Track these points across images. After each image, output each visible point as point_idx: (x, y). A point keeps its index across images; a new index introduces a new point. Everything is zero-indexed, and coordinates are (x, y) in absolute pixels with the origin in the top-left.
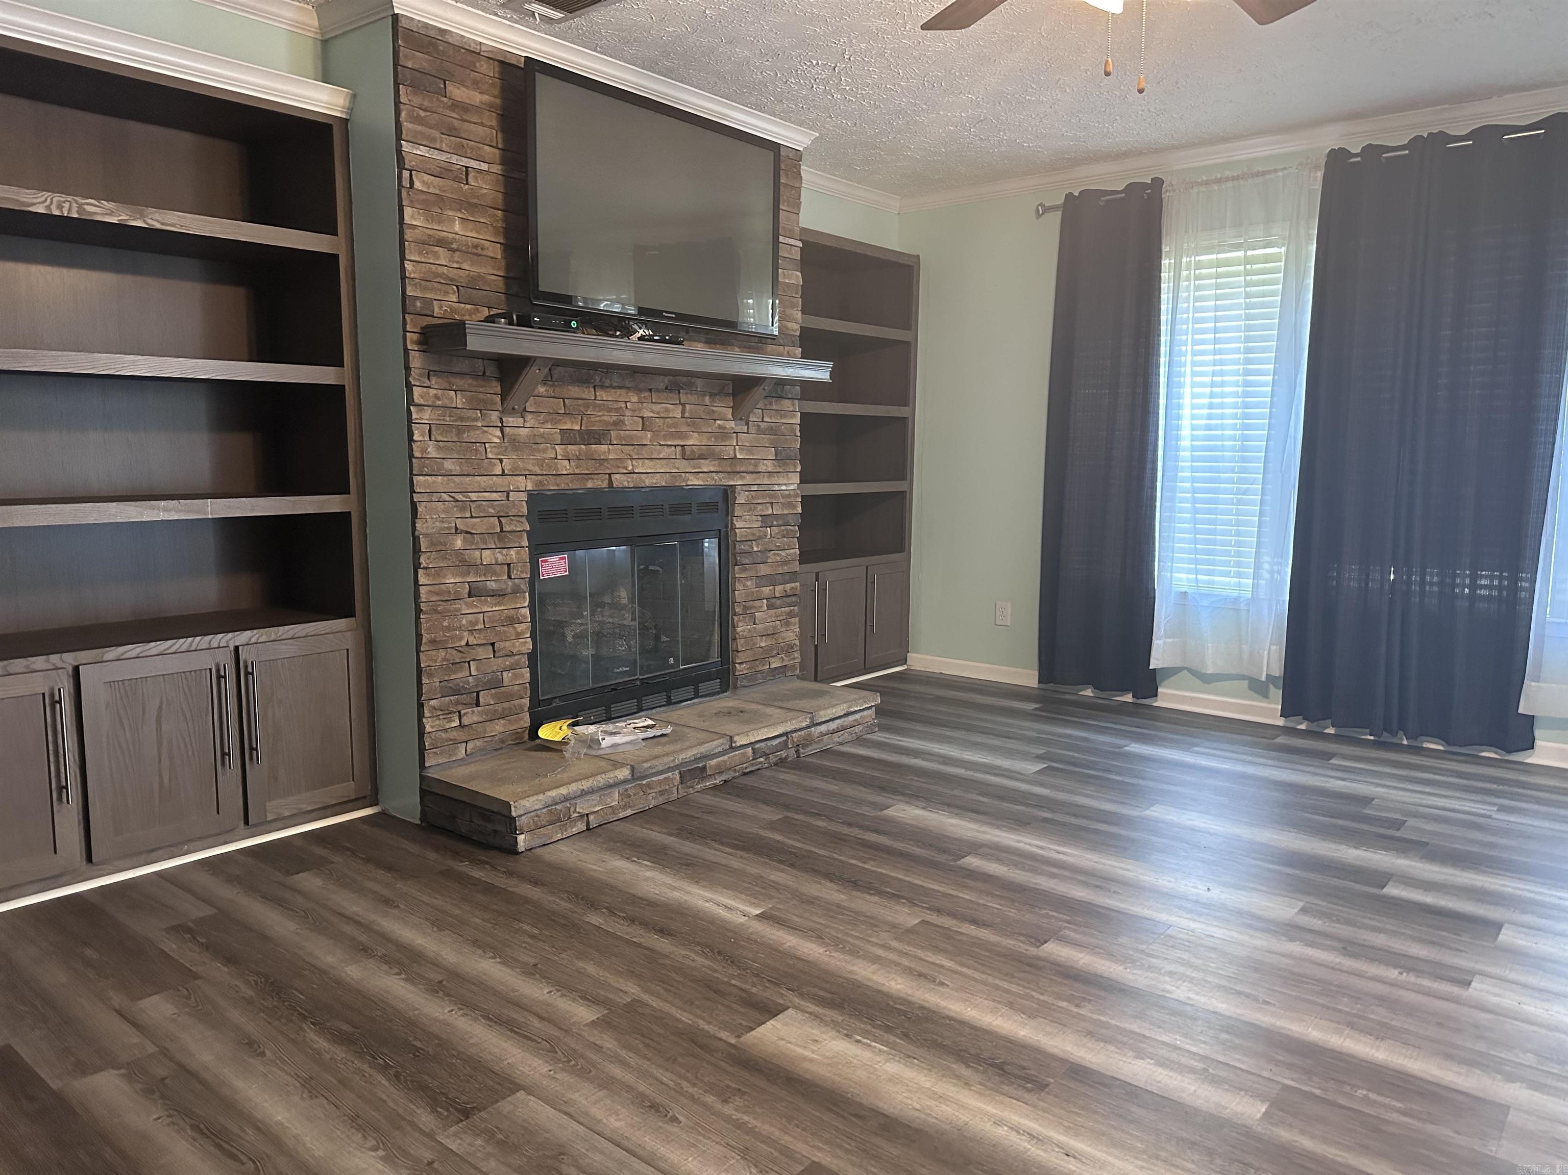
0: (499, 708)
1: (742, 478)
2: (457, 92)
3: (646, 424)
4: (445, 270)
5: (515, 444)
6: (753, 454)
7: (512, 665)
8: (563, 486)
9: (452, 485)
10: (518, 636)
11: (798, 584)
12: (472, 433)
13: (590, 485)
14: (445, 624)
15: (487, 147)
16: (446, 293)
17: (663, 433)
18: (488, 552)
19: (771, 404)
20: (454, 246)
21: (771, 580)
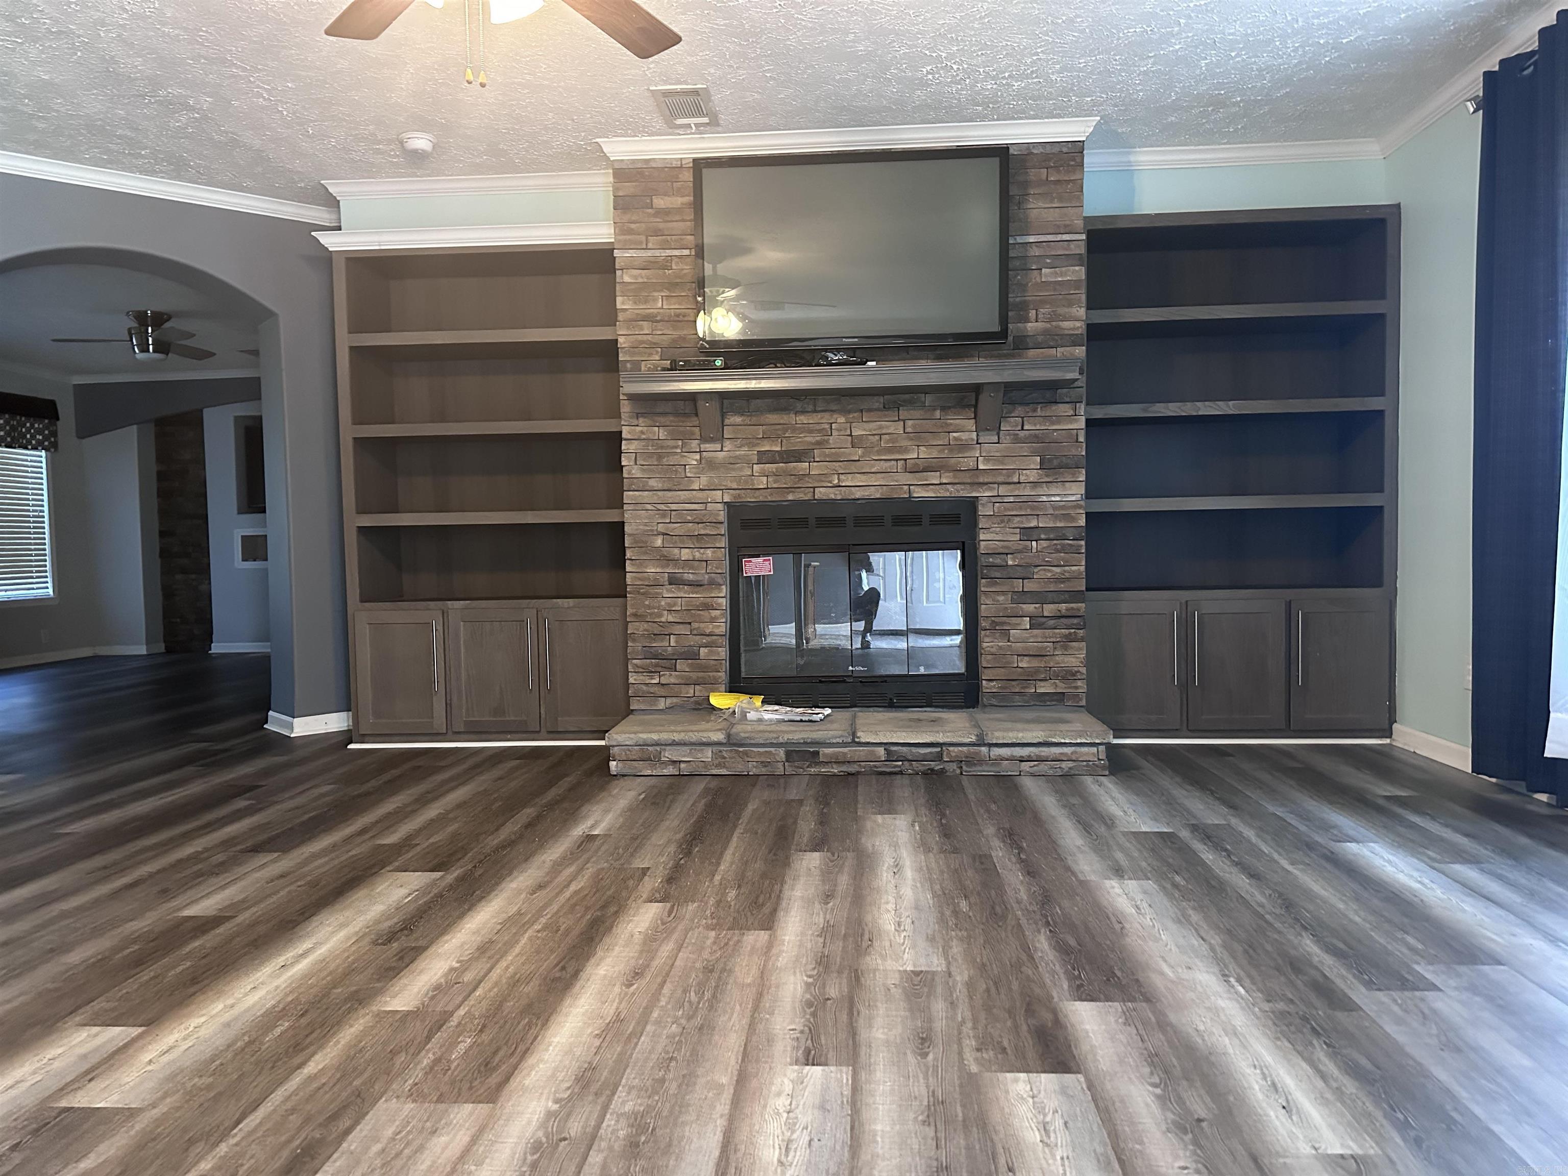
0: (694, 675)
1: (991, 489)
2: (660, 202)
3: (856, 442)
4: (649, 337)
5: (710, 465)
6: (1003, 464)
7: (709, 642)
8: (761, 499)
9: (656, 498)
10: (713, 620)
11: (1083, 605)
12: (671, 458)
13: (790, 497)
14: (647, 603)
15: (688, 237)
16: (650, 354)
17: (876, 449)
18: (687, 550)
19: (1035, 410)
20: (658, 318)
21: (1041, 598)
